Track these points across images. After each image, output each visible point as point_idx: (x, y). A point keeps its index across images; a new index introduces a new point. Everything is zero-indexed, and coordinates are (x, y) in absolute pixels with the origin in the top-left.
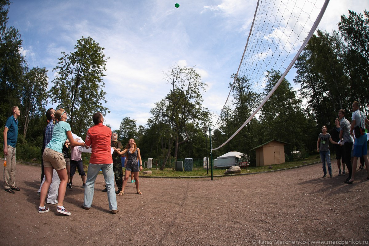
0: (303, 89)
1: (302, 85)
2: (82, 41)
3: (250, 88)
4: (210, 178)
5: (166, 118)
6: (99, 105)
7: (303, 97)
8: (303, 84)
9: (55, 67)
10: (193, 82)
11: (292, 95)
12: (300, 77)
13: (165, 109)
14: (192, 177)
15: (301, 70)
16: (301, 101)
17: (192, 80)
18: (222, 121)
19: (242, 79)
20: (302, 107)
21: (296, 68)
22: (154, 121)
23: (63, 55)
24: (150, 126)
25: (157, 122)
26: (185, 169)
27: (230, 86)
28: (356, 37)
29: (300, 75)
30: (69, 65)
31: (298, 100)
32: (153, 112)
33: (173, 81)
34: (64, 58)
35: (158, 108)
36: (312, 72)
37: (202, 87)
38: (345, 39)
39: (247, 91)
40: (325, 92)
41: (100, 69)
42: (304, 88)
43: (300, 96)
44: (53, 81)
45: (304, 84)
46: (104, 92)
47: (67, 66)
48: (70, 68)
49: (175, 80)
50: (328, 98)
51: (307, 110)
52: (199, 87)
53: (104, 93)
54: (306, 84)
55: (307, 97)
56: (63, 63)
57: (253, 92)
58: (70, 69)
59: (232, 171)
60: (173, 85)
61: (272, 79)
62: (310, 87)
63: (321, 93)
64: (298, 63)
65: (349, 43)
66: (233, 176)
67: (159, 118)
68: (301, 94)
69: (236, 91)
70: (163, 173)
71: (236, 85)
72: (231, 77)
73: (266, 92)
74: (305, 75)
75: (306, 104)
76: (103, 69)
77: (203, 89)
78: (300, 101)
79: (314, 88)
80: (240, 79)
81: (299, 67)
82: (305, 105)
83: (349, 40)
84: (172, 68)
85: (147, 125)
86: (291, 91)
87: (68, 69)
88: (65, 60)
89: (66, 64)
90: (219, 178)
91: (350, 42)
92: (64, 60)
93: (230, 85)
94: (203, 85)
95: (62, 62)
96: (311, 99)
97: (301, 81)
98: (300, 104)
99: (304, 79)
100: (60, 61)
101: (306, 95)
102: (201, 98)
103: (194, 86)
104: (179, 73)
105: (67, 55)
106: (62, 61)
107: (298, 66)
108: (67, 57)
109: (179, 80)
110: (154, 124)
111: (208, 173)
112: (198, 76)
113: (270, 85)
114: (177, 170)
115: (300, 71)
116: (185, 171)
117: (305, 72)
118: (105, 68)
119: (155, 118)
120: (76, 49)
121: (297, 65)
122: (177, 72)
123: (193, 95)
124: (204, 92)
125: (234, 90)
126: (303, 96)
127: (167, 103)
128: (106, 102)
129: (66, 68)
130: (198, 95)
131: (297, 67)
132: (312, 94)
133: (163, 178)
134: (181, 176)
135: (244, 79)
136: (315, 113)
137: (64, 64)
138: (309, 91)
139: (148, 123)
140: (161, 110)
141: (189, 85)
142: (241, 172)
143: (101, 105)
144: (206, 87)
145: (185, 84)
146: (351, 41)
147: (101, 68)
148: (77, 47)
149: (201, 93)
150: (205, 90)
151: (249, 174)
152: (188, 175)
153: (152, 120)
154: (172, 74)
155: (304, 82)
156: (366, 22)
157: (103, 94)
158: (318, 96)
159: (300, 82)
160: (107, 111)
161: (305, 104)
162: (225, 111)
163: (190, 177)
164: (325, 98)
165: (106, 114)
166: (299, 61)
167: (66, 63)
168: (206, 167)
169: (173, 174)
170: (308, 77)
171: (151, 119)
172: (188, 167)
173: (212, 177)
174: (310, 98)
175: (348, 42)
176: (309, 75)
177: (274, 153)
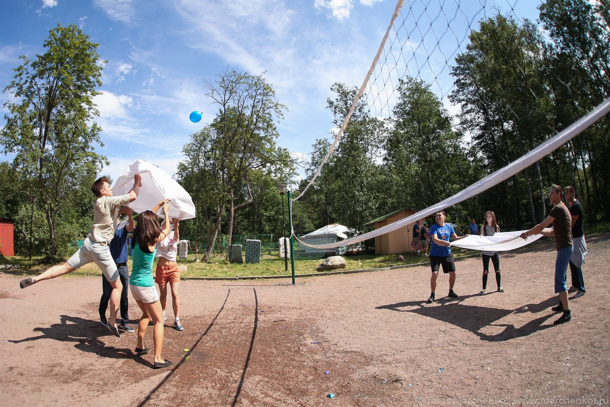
0: (466, 115)
1: (463, 106)
2: (58, 32)
3: (365, 110)
4: (290, 280)
5: (212, 162)
6: (90, 150)
7: (465, 129)
8: (466, 104)
9: (9, 84)
10: (261, 102)
11: (444, 123)
12: (461, 93)
13: (209, 147)
14: (258, 278)
15: (463, 79)
16: (461, 135)
17: (259, 97)
18: (315, 166)
19: (351, 93)
20: (462, 146)
21: (455, 77)
22: (190, 166)
23: (22, 62)
24: (182, 176)
25: (195, 170)
26: (247, 260)
27: (329, 105)
28: (571, 33)
29: (460, 88)
30: (34, 78)
31: (456, 133)
32: (187, 151)
33: (223, 99)
34: (25, 67)
35: (196, 143)
36: (484, 84)
37: (277, 110)
38: (552, 35)
39: (360, 115)
40: (508, 123)
41: (90, 83)
42: (468, 112)
43: (459, 126)
44: (5, 104)
45: (469, 105)
46: (98, 126)
47: (29, 81)
48: (36, 84)
49: (227, 98)
50: (513, 132)
51: (473, 153)
52: (272, 111)
53: (98, 129)
54: (473, 106)
55: (472, 129)
56: (22, 76)
57: (371, 117)
58: (35, 87)
59: (330, 265)
60: (224, 106)
61: (407, 94)
62: (479, 111)
63: (499, 123)
64: (458, 67)
65: (559, 41)
66: (332, 276)
67: (199, 161)
68: (461, 124)
69: (340, 114)
70: (208, 268)
71: (341, 104)
72: (331, 89)
73: (396, 116)
74: (471, 89)
75: (470, 142)
76: (96, 84)
77: (278, 115)
78: (459, 135)
79: (485, 113)
80: (348, 93)
81: (459, 74)
82: (468, 143)
83: (558, 37)
84: (223, 75)
85: (177, 175)
86: (442, 116)
87: (33, 87)
88: (26, 69)
89: (29, 77)
90: (307, 279)
91: (561, 41)
92: (24, 70)
93: (330, 103)
94: (279, 107)
95: (20, 75)
96: (480, 132)
97: (463, 100)
98: (458, 140)
99: (469, 96)
100: (18, 73)
101: (472, 126)
102: (274, 131)
103: (262, 109)
104: (234, 84)
105: (29, 61)
106: (20, 71)
107: (458, 72)
108: (30, 63)
109: (235, 98)
110: (189, 172)
111: (286, 269)
112: (271, 90)
113: (404, 104)
114: (232, 262)
115: (462, 81)
116: (247, 262)
117: (470, 85)
118: (98, 82)
119: (190, 161)
120: (47, 47)
121: (456, 70)
122: (232, 82)
123: (260, 125)
124: (281, 120)
125: (336, 113)
126: (465, 126)
127: (214, 135)
128: (102, 145)
129: (28, 84)
130: (269, 125)
131: (455, 74)
132: (482, 124)
133: (206, 279)
134: (239, 275)
135: (354, 94)
136: (488, 158)
137: (24, 76)
138: (476, 118)
139: (178, 171)
140: (203, 148)
141: (253, 107)
142: (347, 267)
143: (93, 151)
144: (283, 111)
145: (245, 105)
146: (561, 38)
147: (91, 81)
148: (48, 43)
149: (274, 122)
150: (282, 117)
151: (360, 272)
152: (252, 273)
153: (186, 165)
154: (221, 86)
155: (467, 102)
156: (595, 9)
157: (96, 131)
158: (493, 126)
159: (460, 101)
160: (103, 162)
161: (467, 140)
162: (320, 149)
163: (255, 278)
164: (506, 134)
165: (102, 167)
166: (460, 64)
167: (28, 75)
168: (283, 255)
169: (225, 269)
170: (475, 93)
171: (183, 165)
172: (251, 256)
173: (293, 277)
174: (477, 132)
175: (557, 41)
176: (478, 89)
177: (408, 231)
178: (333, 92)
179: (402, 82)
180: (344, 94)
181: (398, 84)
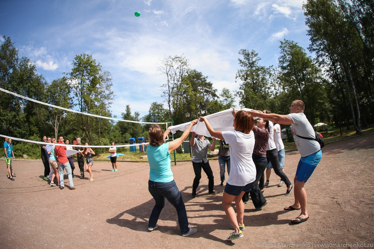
1: (317, 53)
15: (314, 37)
21: (309, 36)
29: (313, 42)
45: (320, 52)
64: (310, 30)
80: (249, 54)
81: (312, 34)
93: (240, 61)
97: (316, 49)
178: (240, 55)
179: (282, 43)
180: (247, 55)
181: (280, 44)
